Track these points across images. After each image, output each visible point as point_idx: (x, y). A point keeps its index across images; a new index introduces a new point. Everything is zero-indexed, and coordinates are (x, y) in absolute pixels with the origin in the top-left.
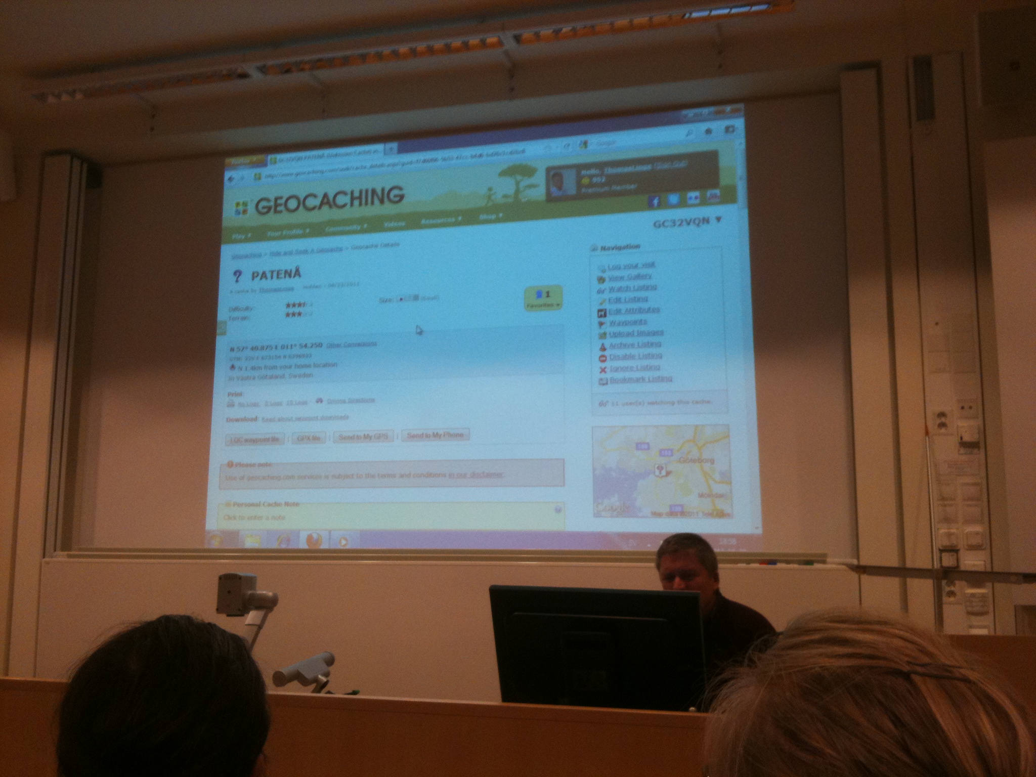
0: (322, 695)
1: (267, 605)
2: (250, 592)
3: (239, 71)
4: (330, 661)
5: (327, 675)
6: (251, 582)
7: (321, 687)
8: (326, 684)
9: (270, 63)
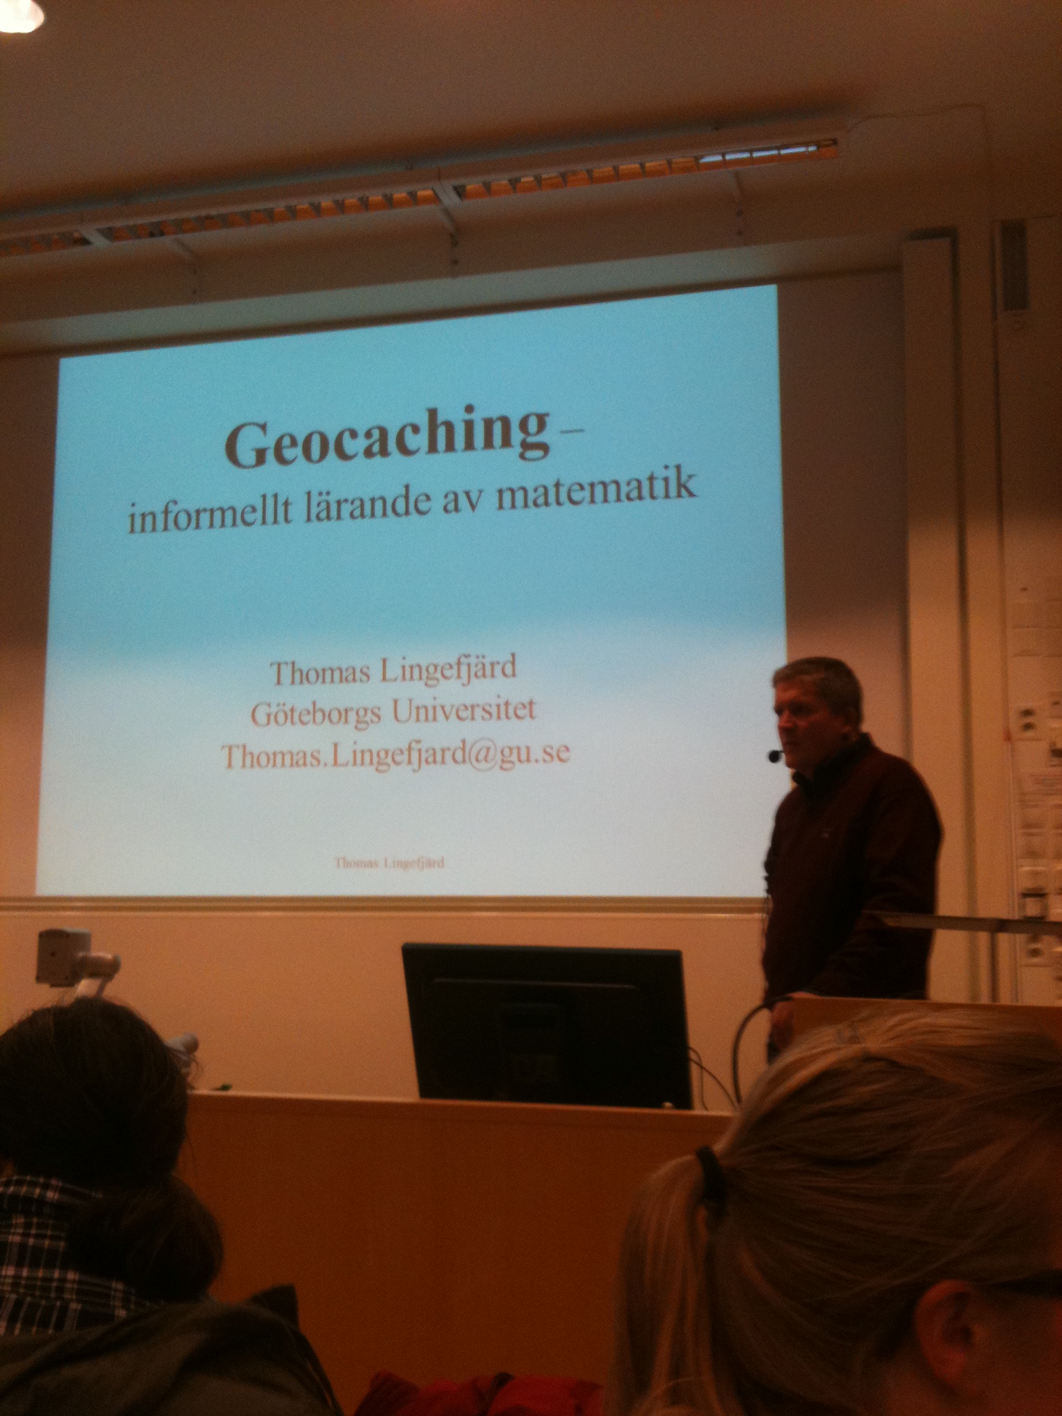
1: (105, 971)
2: (81, 954)
3: (76, 235)
4: (193, 1047)
6: (80, 940)
9: (118, 224)
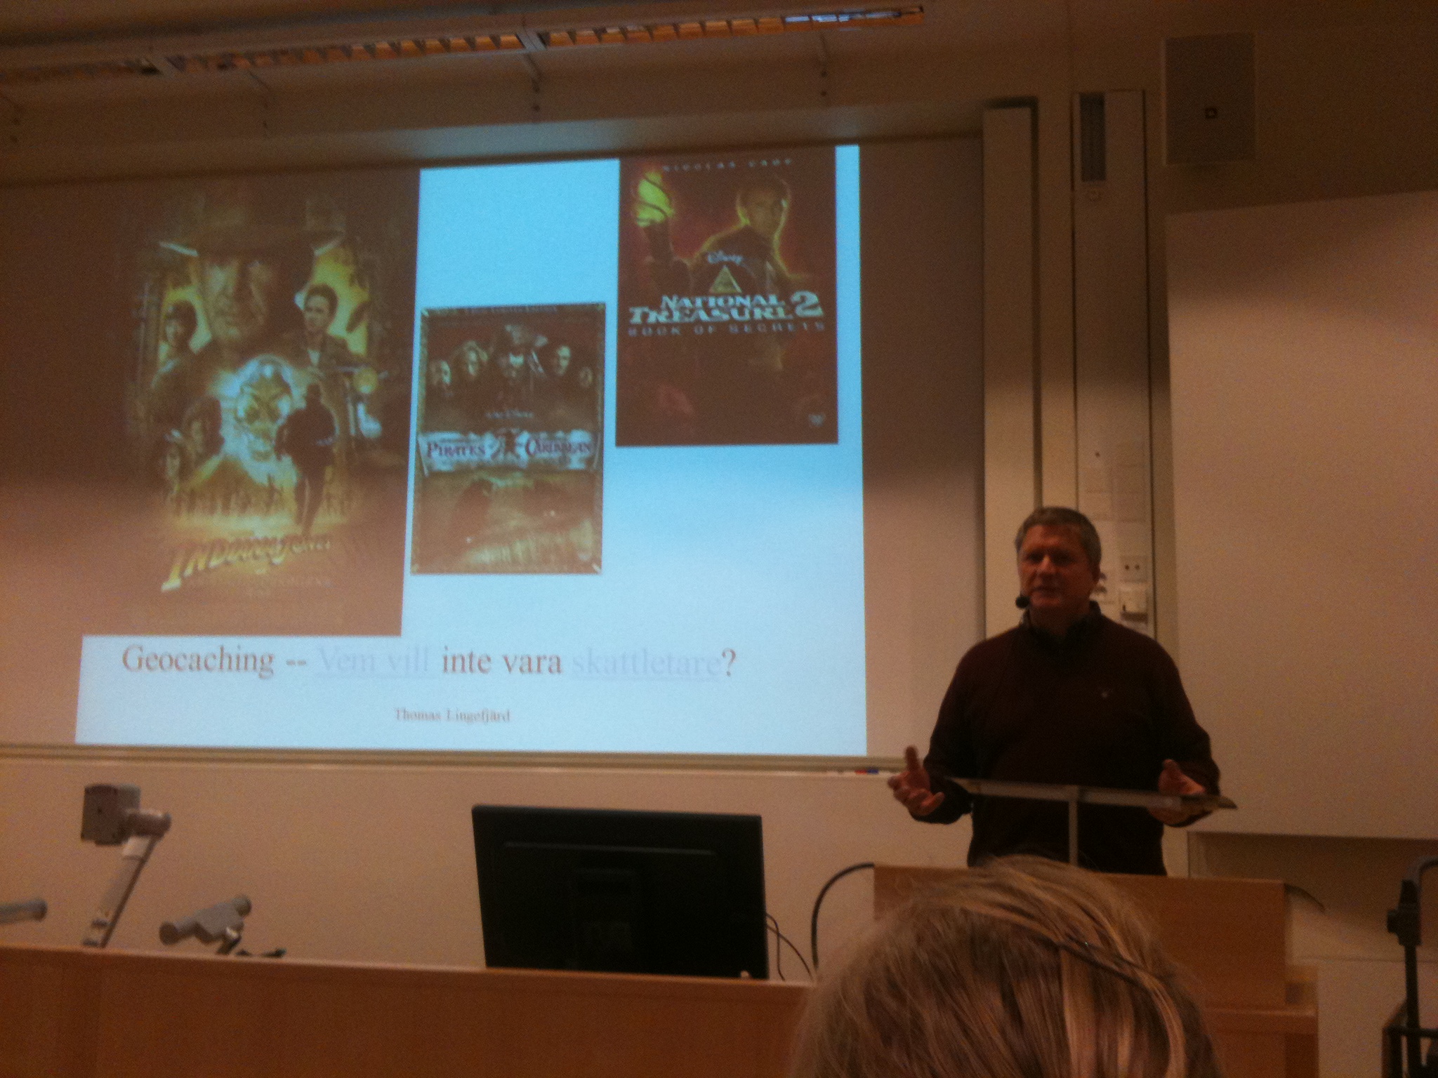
0: (232, 957)
1: (154, 830)
2: (129, 811)
3: (144, 63)
4: (245, 910)
5: (239, 928)
6: (131, 796)
7: (229, 945)
8: (237, 941)
